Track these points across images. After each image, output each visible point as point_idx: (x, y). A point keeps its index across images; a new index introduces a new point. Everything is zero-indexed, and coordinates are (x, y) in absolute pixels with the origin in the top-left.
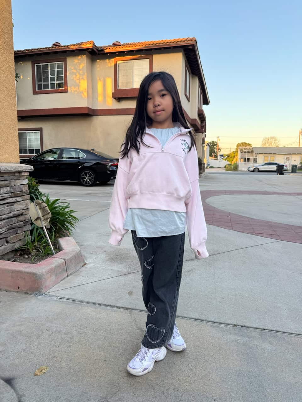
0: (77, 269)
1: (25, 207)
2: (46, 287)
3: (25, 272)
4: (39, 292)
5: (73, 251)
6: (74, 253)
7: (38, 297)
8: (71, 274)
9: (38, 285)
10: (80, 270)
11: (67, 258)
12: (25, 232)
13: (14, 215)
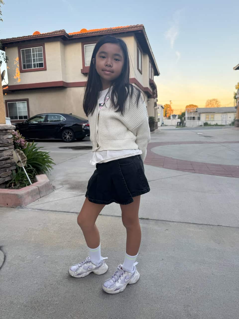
0: (47, 194)
1: (11, 154)
2: (25, 203)
3: (11, 194)
4: (21, 206)
5: (44, 182)
6: (45, 183)
7: (20, 209)
8: (43, 197)
9: (19, 202)
10: (50, 194)
11: (39, 186)
12: (12, 170)
13: (3, 159)
